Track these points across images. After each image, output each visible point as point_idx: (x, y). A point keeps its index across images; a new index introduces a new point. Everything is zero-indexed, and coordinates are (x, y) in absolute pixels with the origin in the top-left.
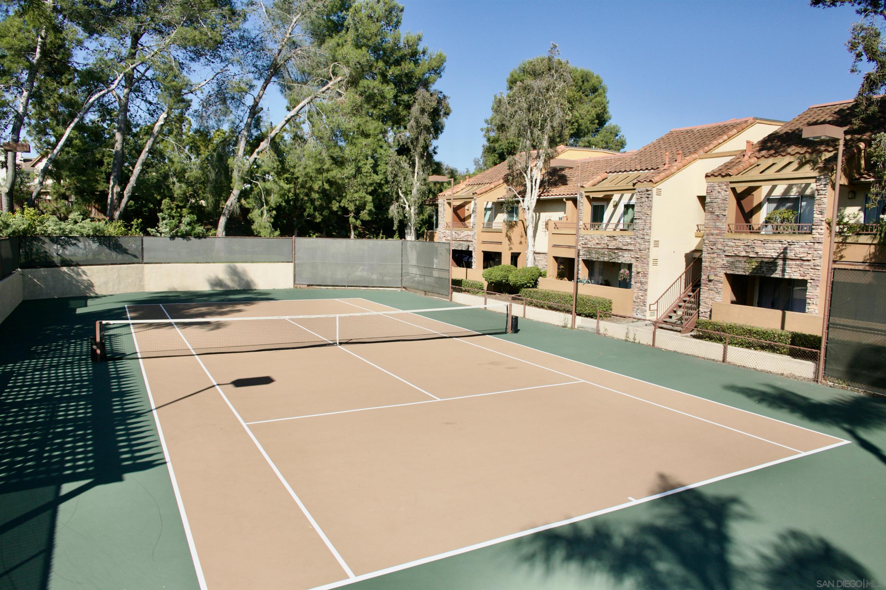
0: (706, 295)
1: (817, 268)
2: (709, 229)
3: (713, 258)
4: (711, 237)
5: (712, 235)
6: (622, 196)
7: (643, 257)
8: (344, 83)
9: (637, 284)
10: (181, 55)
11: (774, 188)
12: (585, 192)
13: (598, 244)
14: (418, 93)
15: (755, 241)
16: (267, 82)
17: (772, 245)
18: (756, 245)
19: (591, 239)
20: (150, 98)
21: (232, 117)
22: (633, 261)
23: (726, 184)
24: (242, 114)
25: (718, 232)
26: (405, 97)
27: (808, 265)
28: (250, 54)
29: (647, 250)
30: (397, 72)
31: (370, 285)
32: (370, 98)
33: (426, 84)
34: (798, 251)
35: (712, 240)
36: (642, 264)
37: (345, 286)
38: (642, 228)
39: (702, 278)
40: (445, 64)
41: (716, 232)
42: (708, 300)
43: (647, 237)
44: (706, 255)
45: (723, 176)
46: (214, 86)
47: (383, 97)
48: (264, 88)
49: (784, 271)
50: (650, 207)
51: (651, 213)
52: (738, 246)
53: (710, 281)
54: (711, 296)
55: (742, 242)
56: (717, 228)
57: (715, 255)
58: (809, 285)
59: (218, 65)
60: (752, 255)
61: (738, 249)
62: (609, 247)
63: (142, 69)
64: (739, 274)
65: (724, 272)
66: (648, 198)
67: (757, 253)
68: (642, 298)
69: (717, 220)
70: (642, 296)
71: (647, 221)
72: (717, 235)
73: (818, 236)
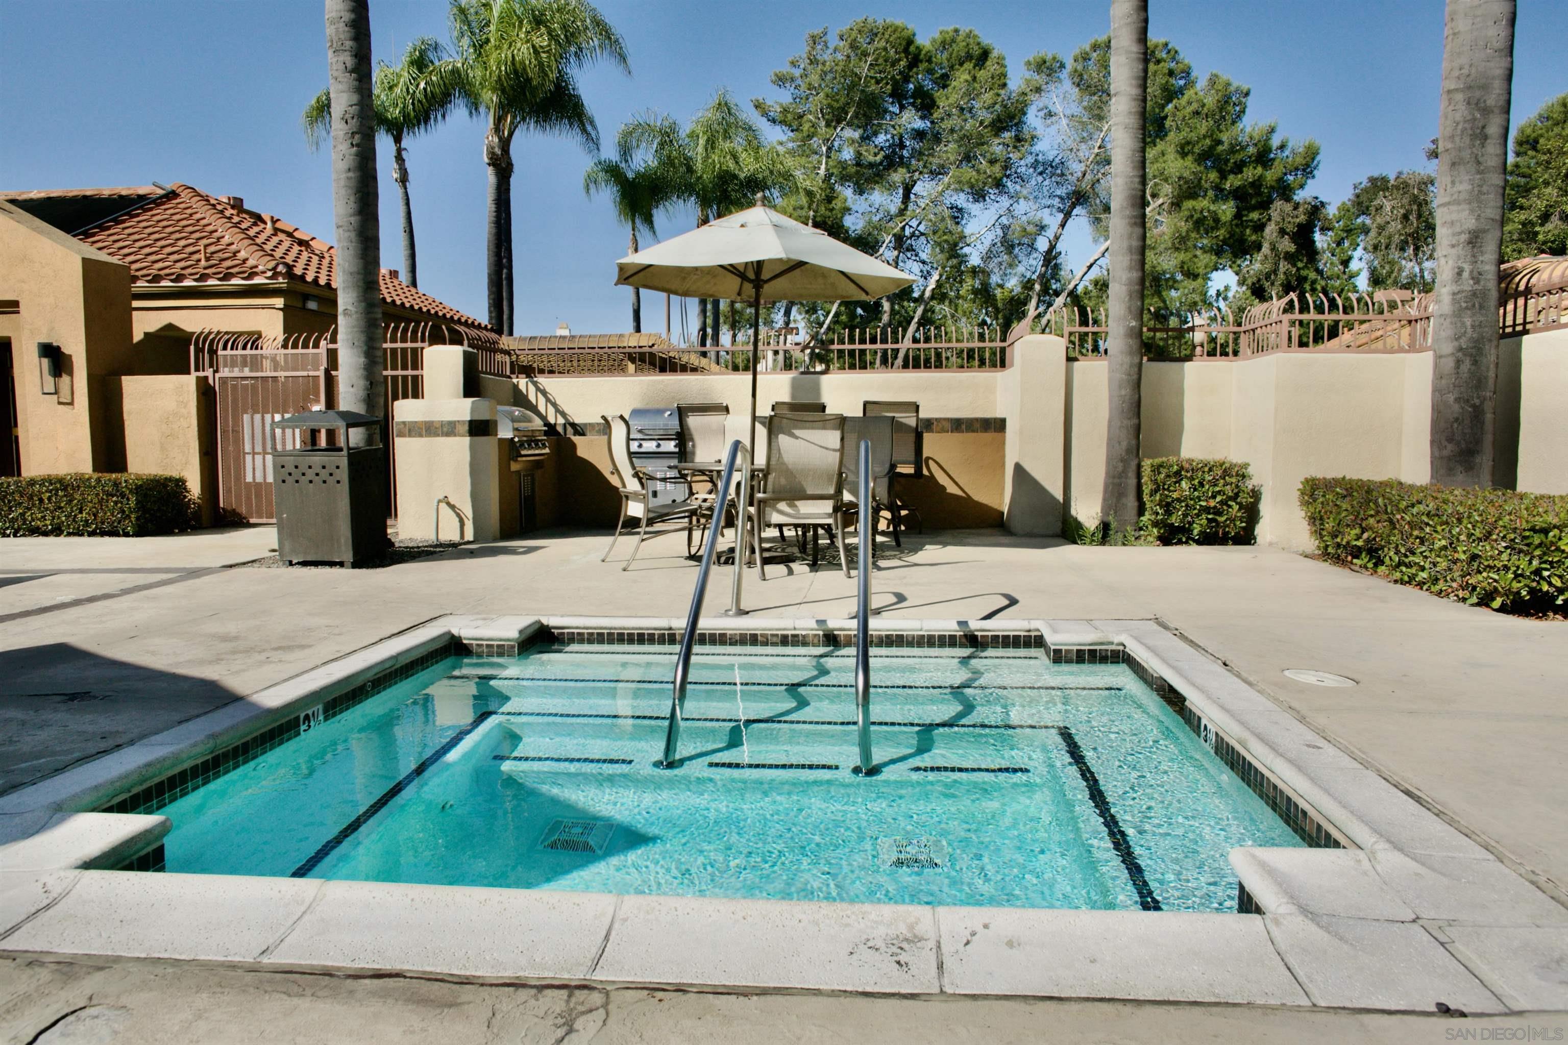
8: (1165, 207)
10: (961, 200)
14: (1273, 207)
16: (1068, 215)
20: (923, 256)
21: (1021, 269)
24: (1034, 263)
26: (1255, 215)
28: (1047, 183)
30: (1238, 183)
32: (1200, 223)
33: (1285, 191)
40: (1318, 158)
46: (1000, 232)
47: (1217, 220)
48: (1063, 225)
59: (1005, 202)
63: (914, 223)
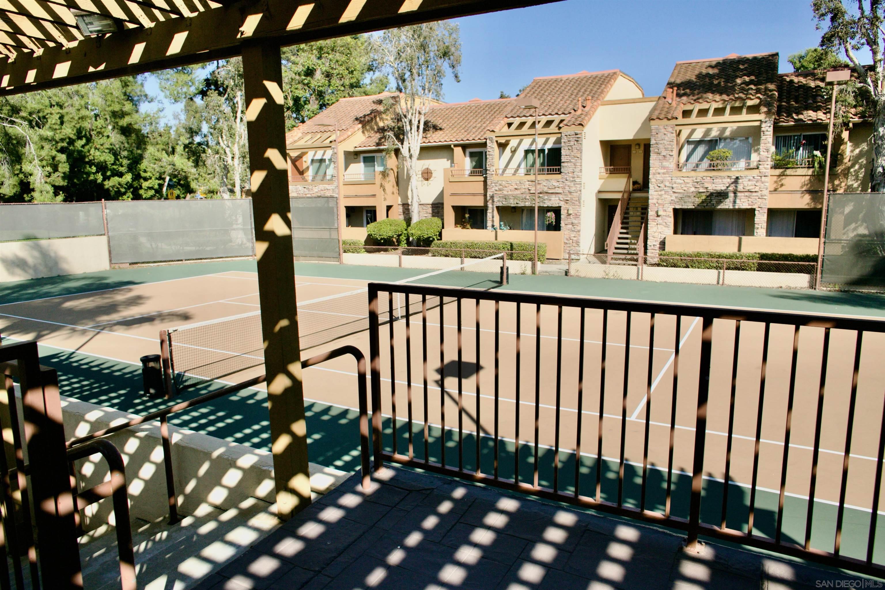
0: (655, 229)
1: (765, 197)
2: (655, 169)
3: (661, 195)
4: (658, 176)
5: (659, 174)
6: (521, 141)
7: (574, 199)
9: (568, 226)
11: (693, 131)
12: (496, 137)
13: (516, 189)
15: (705, 178)
17: (721, 180)
18: (705, 181)
19: (507, 185)
22: (562, 204)
23: (672, 126)
25: (665, 171)
27: (756, 196)
29: (579, 192)
31: (214, 257)
34: (746, 185)
35: (660, 179)
36: (573, 207)
37: (182, 260)
38: (572, 171)
39: (649, 215)
41: (662, 171)
42: (656, 234)
43: (578, 180)
44: (653, 193)
45: (669, 119)
49: (735, 202)
50: (580, 150)
51: (581, 156)
52: (688, 183)
53: (658, 216)
54: (660, 231)
55: (691, 179)
56: (664, 168)
57: (663, 192)
58: (756, 212)
60: (701, 190)
61: (687, 185)
62: (531, 192)
64: (689, 207)
65: (673, 207)
66: (577, 141)
67: (707, 188)
68: (575, 239)
69: (664, 161)
70: (574, 237)
71: (577, 164)
72: (664, 173)
73: (764, 170)
